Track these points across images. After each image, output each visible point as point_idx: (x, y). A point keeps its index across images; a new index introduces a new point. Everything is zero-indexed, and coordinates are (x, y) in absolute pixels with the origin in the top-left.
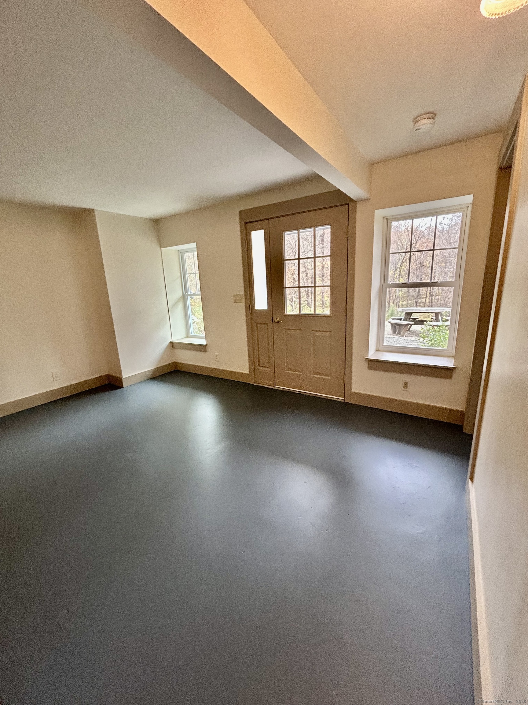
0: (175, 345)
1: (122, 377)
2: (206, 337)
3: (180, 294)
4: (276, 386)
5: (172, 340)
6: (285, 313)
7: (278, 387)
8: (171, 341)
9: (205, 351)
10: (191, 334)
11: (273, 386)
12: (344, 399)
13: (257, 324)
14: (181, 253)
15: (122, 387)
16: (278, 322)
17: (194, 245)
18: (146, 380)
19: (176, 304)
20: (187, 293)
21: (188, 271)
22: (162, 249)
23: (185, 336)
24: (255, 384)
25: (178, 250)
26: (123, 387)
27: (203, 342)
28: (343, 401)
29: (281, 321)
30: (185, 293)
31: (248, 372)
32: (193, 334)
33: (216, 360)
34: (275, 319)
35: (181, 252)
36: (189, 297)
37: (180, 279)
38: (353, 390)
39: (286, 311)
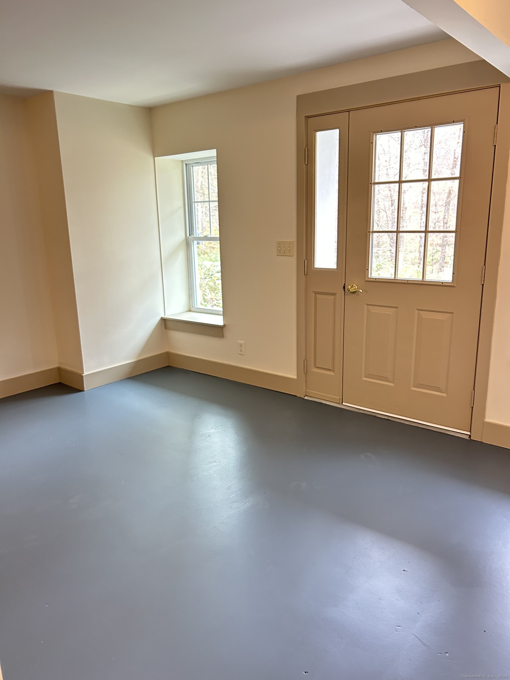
0: (169, 324)
1: (83, 374)
2: (225, 314)
3: (180, 235)
4: (343, 404)
5: (165, 315)
6: (369, 277)
7: (347, 405)
8: (163, 316)
9: (222, 336)
10: (196, 307)
11: (339, 404)
12: (470, 434)
13: (316, 293)
14: (187, 166)
15: (81, 390)
16: (354, 293)
17: (213, 153)
18: (121, 380)
19: (173, 254)
20: (194, 235)
21: (197, 197)
22: (156, 158)
23: (186, 309)
24: (306, 398)
25: (182, 161)
26: (84, 391)
27: (219, 321)
28: (467, 437)
29: (361, 291)
30: (190, 235)
31: (295, 377)
32: (199, 306)
33: (240, 353)
34: (350, 287)
35: (186, 164)
36: (195, 242)
37: (182, 210)
38: (487, 420)
39: (371, 274)
